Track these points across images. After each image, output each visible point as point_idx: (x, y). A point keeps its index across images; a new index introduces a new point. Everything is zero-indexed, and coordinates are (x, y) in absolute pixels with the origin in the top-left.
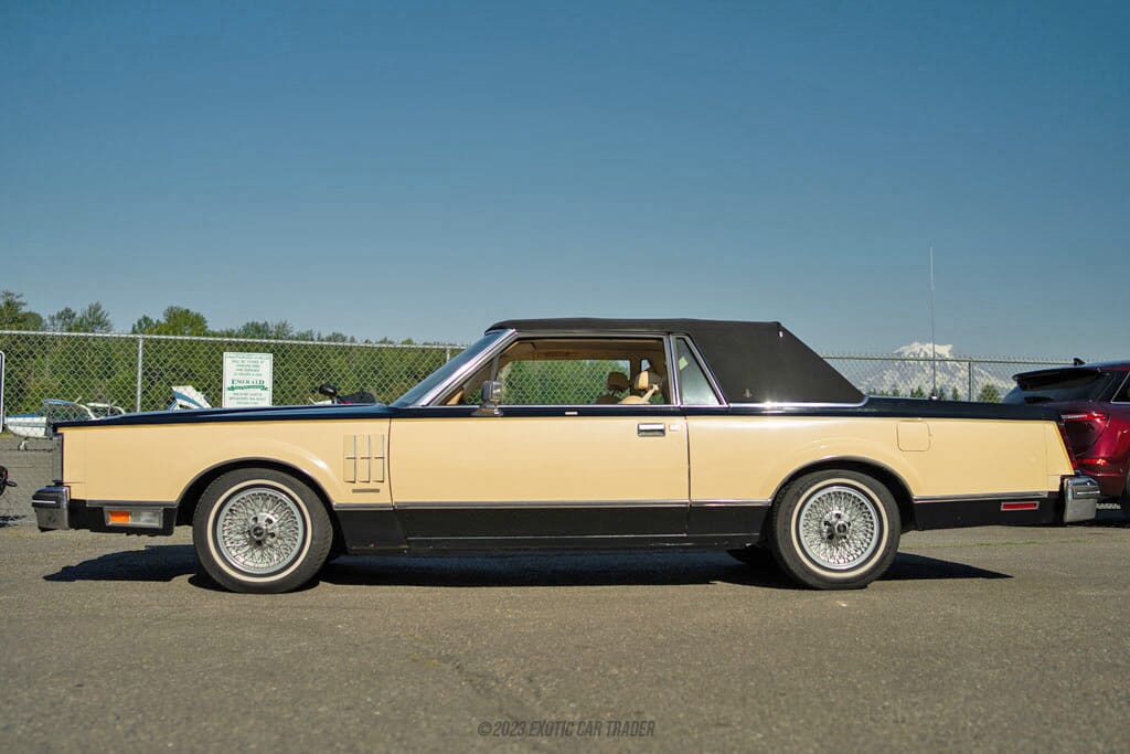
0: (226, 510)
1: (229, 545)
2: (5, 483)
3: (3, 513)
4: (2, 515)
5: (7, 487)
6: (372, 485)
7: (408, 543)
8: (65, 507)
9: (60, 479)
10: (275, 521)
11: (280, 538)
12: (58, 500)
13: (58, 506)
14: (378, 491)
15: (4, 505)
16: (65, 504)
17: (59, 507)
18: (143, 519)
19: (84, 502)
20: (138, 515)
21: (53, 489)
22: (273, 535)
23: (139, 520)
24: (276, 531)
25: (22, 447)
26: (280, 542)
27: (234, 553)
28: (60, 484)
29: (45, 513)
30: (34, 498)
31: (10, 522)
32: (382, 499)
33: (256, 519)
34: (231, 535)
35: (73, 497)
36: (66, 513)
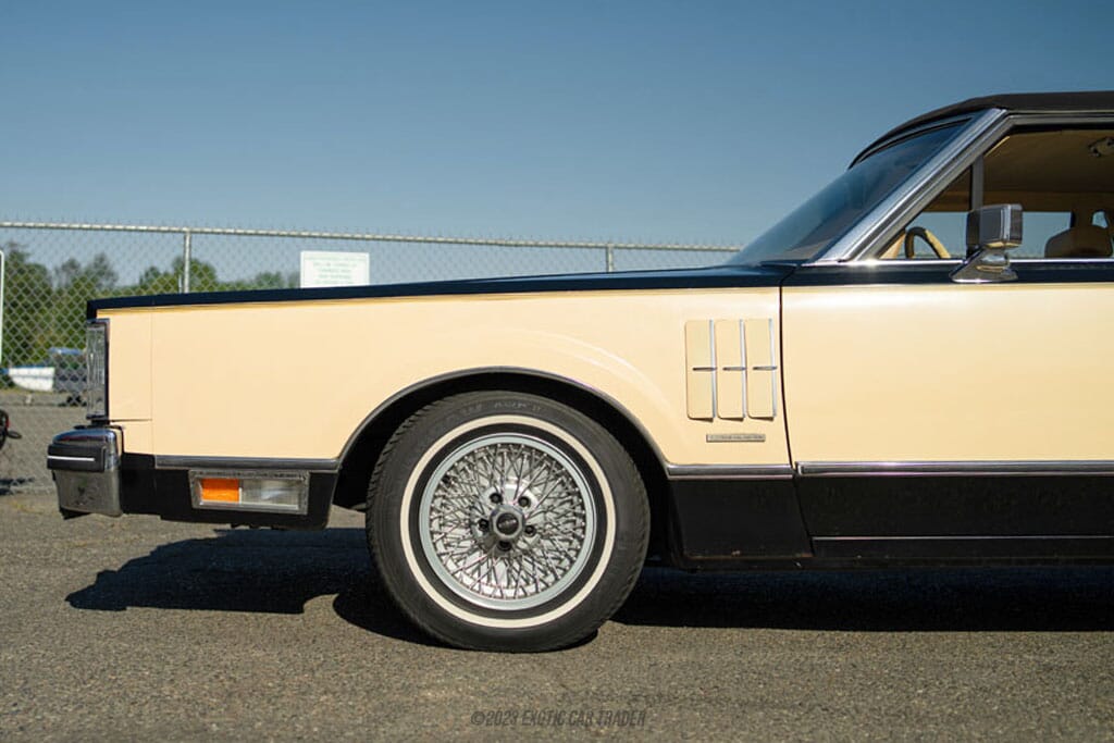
0: (436, 478)
1: (441, 549)
2: (5, 434)
3: (3, 475)
4: (2, 477)
5: (8, 440)
6: (749, 427)
7: (813, 547)
8: (113, 469)
9: (102, 413)
10: (534, 501)
11: (548, 537)
12: (100, 455)
13: (99, 468)
14: (760, 439)
15: (5, 464)
16: (112, 465)
17: (101, 470)
18: (266, 495)
19: (150, 458)
20: (254, 488)
21: (86, 433)
22: (531, 530)
23: (256, 497)
24: (536, 520)
25: (28, 401)
26: (546, 543)
27: (451, 566)
28: (101, 422)
29: (73, 480)
30: (52, 450)
31: (13, 488)
32: (768, 455)
33: (497, 498)
34: (447, 529)
35: (126, 450)
36: (115, 482)
